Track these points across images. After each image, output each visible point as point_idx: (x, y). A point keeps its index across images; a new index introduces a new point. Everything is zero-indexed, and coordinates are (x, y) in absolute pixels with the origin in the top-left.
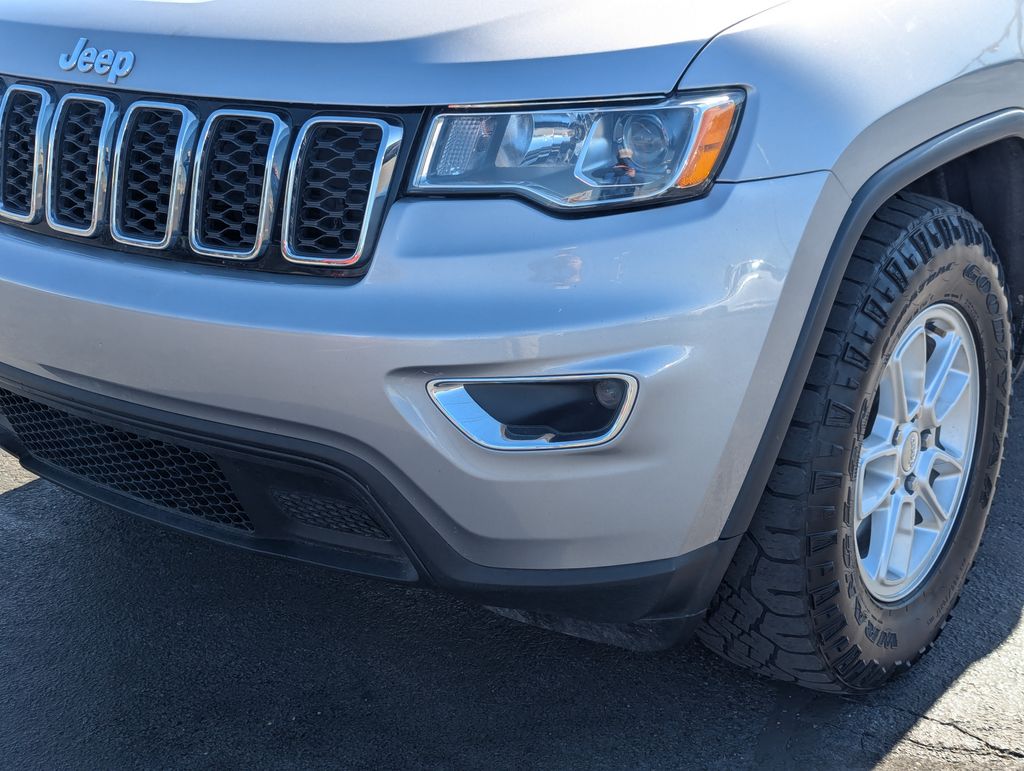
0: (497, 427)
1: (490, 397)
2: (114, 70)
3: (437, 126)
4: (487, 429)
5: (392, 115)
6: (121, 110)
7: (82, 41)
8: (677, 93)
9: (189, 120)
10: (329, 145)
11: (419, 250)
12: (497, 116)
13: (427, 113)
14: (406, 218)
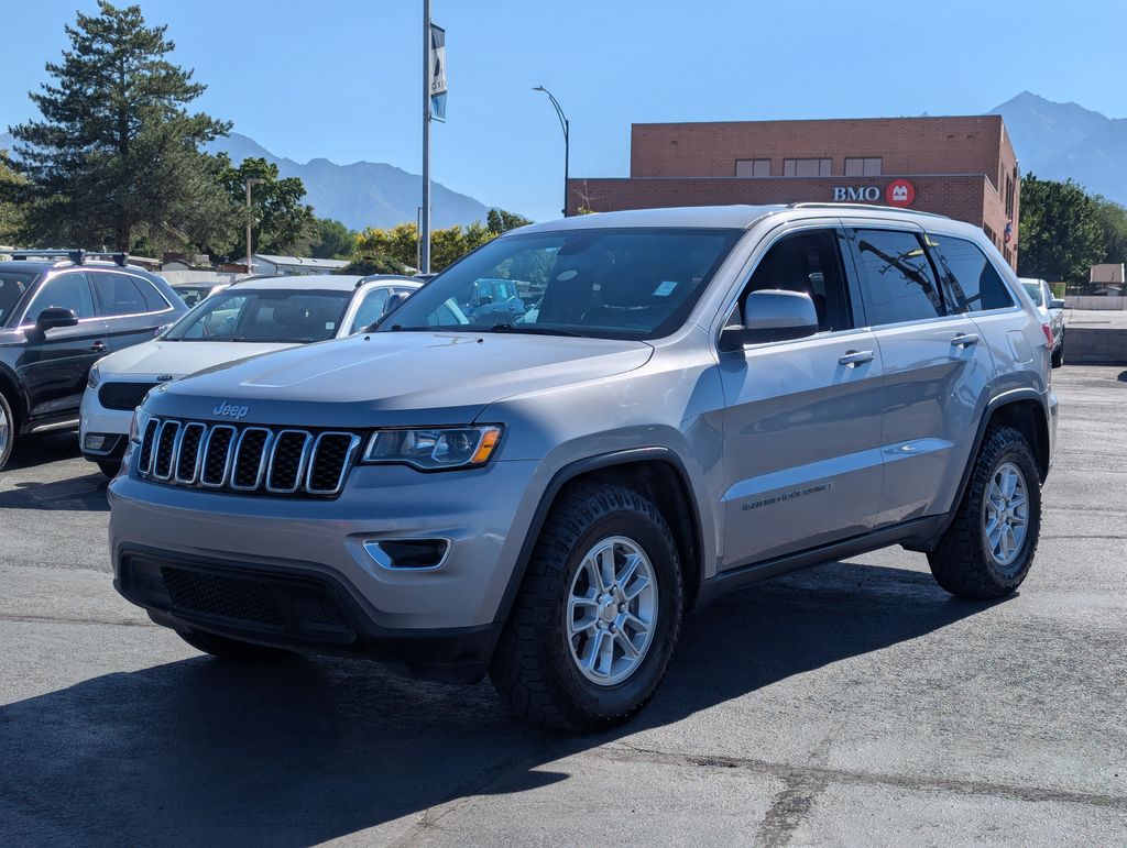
0: (388, 560)
1: (387, 546)
2: (239, 414)
3: (375, 436)
4: (385, 560)
5: (357, 431)
6: (240, 431)
7: (224, 403)
8: (473, 424)
9: (270, 434)
10: (329, 444)
11: (365, 485)
12: (402, 434)
13: (373, 430)
14: (359, 472)
